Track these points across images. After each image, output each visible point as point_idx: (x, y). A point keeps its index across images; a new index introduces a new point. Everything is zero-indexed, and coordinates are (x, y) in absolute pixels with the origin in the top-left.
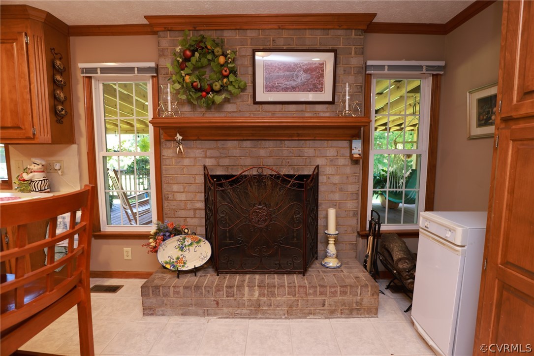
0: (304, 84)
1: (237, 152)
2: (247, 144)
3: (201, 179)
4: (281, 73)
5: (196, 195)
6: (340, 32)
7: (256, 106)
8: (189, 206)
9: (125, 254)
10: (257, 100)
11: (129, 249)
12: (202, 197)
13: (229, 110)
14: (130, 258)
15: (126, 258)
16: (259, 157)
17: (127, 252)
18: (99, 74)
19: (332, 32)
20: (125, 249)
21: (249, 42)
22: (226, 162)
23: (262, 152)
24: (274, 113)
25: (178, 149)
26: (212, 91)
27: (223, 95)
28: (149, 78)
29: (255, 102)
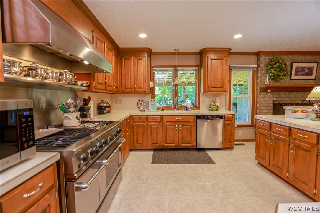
0: (307, 73)
1: (284, 96)
3: (271, 105)
4: (300, 70)
5: (269, 111)
6: (318, 56)
7: (291, 80)
9: (239, 133)
10: (292, 78)
11: (241, 131)
12: (271, 111)
13: (282, 82)
14: (241, 134)
15: (239, 134)
16: (291, 97)
17: (240, 132)
18: (237, 69)
20: (239, 131)
21: (289, 59)
22: (280, 99)
23: (292, 96)
24: (296, 83)
25: (268, 95)
26: (280, 76)
27: (284, 77)
28: (250, 70)
29: (291, 79)
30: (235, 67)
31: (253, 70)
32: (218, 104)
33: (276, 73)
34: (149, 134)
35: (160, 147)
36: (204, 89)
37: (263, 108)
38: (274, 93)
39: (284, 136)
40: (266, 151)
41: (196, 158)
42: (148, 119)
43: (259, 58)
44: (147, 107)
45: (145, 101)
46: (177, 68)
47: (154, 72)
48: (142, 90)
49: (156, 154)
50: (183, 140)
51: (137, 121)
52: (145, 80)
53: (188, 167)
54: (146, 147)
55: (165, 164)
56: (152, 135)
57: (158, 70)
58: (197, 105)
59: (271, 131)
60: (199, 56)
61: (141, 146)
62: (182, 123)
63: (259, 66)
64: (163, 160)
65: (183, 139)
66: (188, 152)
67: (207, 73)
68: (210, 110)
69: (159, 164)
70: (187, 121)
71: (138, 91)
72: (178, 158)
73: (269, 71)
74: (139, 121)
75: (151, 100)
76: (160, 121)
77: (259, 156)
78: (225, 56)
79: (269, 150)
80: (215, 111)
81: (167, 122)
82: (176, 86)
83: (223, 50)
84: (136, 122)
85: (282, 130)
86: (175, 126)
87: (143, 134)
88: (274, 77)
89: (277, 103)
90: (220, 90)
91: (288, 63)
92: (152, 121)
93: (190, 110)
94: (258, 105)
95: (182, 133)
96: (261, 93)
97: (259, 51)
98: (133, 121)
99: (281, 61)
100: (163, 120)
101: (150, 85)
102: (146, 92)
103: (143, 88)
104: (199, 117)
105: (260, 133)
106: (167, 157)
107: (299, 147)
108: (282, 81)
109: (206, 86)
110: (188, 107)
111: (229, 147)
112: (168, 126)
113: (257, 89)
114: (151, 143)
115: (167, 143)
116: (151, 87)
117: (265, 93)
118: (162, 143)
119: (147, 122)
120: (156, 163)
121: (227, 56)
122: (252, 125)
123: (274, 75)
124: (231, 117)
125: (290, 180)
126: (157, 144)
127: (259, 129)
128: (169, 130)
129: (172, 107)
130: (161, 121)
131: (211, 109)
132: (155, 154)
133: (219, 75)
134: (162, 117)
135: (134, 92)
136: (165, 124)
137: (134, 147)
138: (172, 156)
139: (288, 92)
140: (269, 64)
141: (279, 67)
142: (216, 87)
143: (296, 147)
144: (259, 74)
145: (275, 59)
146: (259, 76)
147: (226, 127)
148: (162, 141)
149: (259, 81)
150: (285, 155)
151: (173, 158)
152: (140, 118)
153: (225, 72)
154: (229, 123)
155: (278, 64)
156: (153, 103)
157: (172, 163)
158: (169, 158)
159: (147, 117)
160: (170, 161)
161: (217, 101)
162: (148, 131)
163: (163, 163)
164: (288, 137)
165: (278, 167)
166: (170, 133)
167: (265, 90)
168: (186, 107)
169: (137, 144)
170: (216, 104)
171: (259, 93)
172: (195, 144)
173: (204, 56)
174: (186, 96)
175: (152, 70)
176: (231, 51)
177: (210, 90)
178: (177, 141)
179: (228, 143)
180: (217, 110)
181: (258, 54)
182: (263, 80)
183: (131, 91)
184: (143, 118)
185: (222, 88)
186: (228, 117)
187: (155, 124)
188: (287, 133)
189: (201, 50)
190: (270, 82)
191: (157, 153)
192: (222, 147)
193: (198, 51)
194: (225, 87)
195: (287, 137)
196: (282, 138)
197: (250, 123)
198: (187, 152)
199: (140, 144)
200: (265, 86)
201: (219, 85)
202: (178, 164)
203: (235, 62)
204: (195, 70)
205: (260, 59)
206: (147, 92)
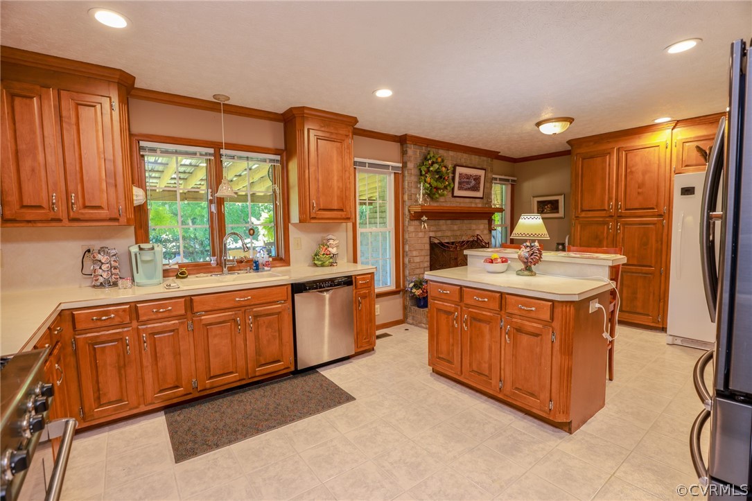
0: (473, 187)
1: (444, 227)
2: (449, 222)
3: (427, 247)
4: (465, 180)
6: (485, 158)
7: (453, 199)
8: (421, 266)
10: (455, 195)
11: (378, 306)
12: (428, 258)
13: (441, 201)
14: (379, 313)
15: (376, 314)
17: (377, 308)
18: (367, 168)
19: (482, 158)
21: (450, 158)
22: (439, 234)
23: (455, 227)
24: (460, 203)
25: (423, 226)
26: (440, 189)
27: (445, 192)
28: (390, 173)
29: (453, 196)
30: (363, 164)
31: (395, 173)
32: (335, 249)
33: (435, 184)
34: (147, 361)
35: (191, 393)
36: (302, 212)
37: (415, 253)
38: (432, 222)
39: (490, 310)
40: (453, 345)
41: (304, 397)
42: (140, 312)
43: (404, 149)
44: (125, 270)
45: (113, 252)
46: (223, 151)
47: (143, 156)
48: (104, 213)
49: (178, 419)
50: (260, 356)
51: (92, 325)
52: (112, 181)
53: (294, 432)
54: (137, 408)
55: (224, 445)
56: (157, 364)
57: (158, 151)
58: (282, 255)
59: (461, 304)
60: (282, 124)
61: (116, 409)
62: (255, 309)
63: (406, 167)
64: (213, 435)
65: (258, 352)
66: (276, 386)
67: (307, 171)
68: (316, 265)
69: (204, 451)
70: (269, 300)
71: (87, 217)
72: (254, 412)
73: (423, 178)
74: (99, 324)
75: (141, 249)
76: (183, 312)
77: (439, 358)
78: (347, 136)
79: (460, 342)
80: (328, 266)
81: (208, 312)
82: (220, 202)
83: (342, 120)
84: (86, 331)
85: (486, 300)
86: (235, 320)
87: (121, 367)
88: (431, 191)
89: (436, 241)
90: (339, 217)
91: (450, 166)
92: (154, 317)
93: (266, 268)
94: (407, 248)
95: (257, 338)
96: (411, 222)
97: (406, 134)
98: (74, 327)
99: (440, 160)
100: (195, 310)
101: (135, 198)
102: (121, 219)
103: (104, 205)
104: (298, 288)
105: (439, 310)
106: (221, 420)
107: (519, 330)
108: (442, 199)
109: (305, 206)
110: (260, 262)
111: (367, 348)
112: (211, 324)
113: (403, 214)
114: (157, 390)
115: (212, 375)
116: (136, 203)
117: (417, 223)
118: (194, 380)
119: (135, 324)
120: (193, 453)
121: (351, 136)
122: (398, 289)
123: (431, 186)
124: (368, 278)
125: (505, 395)
126: (177, 387)
127: (436, 302)
128: (216, 336)
129: (210, 264)
130: (189, 313)
131: (320, 263)
132: (176, 421)
133: (336, 178)
134: (189, 300)
135: (66, 221)
136: (201, 320)
137: (85, 422)
138: (236, 412)
139: (449, 221)
140: (423, 164)
141: (437, 172)
142: (330, 207)
143: (515, 331)
144: (407, 184)
145: (432, 155)
146: (407, 187)
147: (360, 303)
148: (194, 373)
149: (406, 197)
150: (493, 348)
151: (240, 417)
152: (107, 313)
153: (347, 173)
154: (365, 293)
155: (436, 166)
156: (147, 256)
157: (245, 437)
158: (228, 421)
159: (133, 309)
160: (236, 431)
161: (331, 242)
162: (140, 352)
163: (217, 446)
164: (497, 312)
165: (480, 374)
166: (220, 343)
167: (417, 217)
168: (256, 262)
169: (100, 406)
170: (330, 249)
171: (407, 222)
172: (292, 358)
173: (298, 127)
174: (252, 232)
175: (135, 149)
176: (357, 126)
177: (317, 217)
178: (241, 363)
179: (365, 339)
180: (331, 265)
181: (403, 140)
182: (413, 196)
183: (51, 215)
184: (117, 311)
185: (342, 210)
186: (363, 279)
187: (166, 326)
188: (496, 306)
189: (291, 110)
190: (425, 200)
191: (182, 416)
192: (353, 353)
193: (281, 111)
194: (348, 209)
195: (495, 312)
196: (487, 315)
197: (393, 288)
198: (273, 386)
199: (110, 403)
200: (418, 209)
201: (336, 203)
202: (262, 431)
203: (364, 151)
204: (274, 160)
205: (406, 150)
206: (123, 220)
